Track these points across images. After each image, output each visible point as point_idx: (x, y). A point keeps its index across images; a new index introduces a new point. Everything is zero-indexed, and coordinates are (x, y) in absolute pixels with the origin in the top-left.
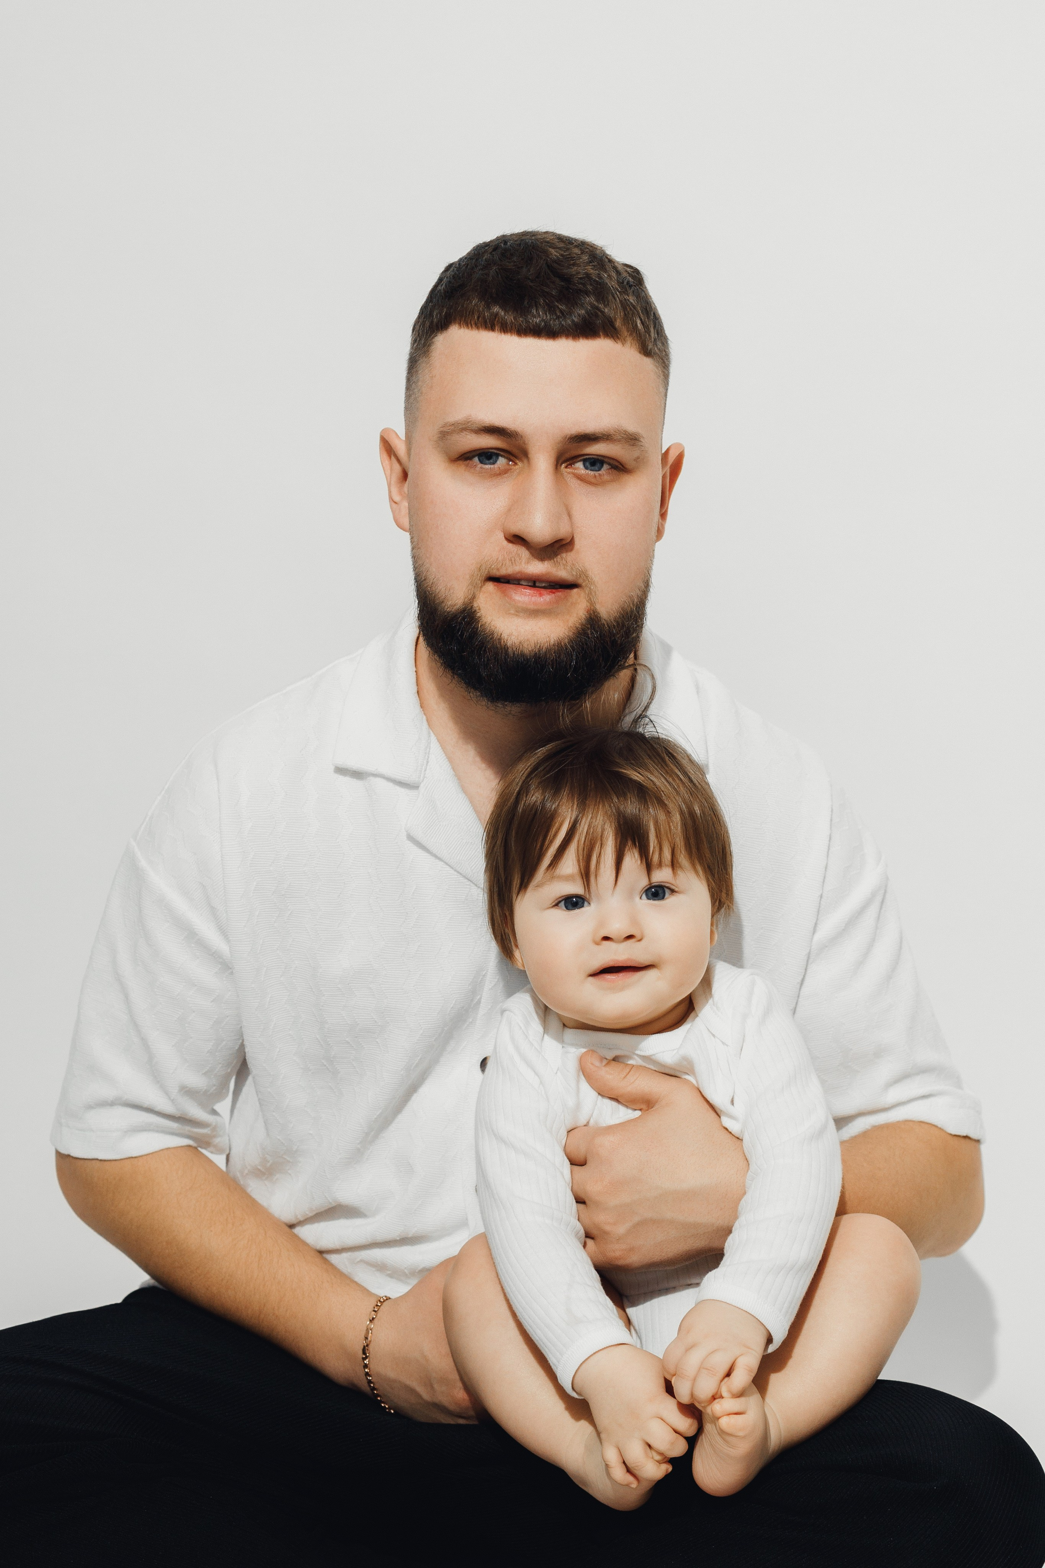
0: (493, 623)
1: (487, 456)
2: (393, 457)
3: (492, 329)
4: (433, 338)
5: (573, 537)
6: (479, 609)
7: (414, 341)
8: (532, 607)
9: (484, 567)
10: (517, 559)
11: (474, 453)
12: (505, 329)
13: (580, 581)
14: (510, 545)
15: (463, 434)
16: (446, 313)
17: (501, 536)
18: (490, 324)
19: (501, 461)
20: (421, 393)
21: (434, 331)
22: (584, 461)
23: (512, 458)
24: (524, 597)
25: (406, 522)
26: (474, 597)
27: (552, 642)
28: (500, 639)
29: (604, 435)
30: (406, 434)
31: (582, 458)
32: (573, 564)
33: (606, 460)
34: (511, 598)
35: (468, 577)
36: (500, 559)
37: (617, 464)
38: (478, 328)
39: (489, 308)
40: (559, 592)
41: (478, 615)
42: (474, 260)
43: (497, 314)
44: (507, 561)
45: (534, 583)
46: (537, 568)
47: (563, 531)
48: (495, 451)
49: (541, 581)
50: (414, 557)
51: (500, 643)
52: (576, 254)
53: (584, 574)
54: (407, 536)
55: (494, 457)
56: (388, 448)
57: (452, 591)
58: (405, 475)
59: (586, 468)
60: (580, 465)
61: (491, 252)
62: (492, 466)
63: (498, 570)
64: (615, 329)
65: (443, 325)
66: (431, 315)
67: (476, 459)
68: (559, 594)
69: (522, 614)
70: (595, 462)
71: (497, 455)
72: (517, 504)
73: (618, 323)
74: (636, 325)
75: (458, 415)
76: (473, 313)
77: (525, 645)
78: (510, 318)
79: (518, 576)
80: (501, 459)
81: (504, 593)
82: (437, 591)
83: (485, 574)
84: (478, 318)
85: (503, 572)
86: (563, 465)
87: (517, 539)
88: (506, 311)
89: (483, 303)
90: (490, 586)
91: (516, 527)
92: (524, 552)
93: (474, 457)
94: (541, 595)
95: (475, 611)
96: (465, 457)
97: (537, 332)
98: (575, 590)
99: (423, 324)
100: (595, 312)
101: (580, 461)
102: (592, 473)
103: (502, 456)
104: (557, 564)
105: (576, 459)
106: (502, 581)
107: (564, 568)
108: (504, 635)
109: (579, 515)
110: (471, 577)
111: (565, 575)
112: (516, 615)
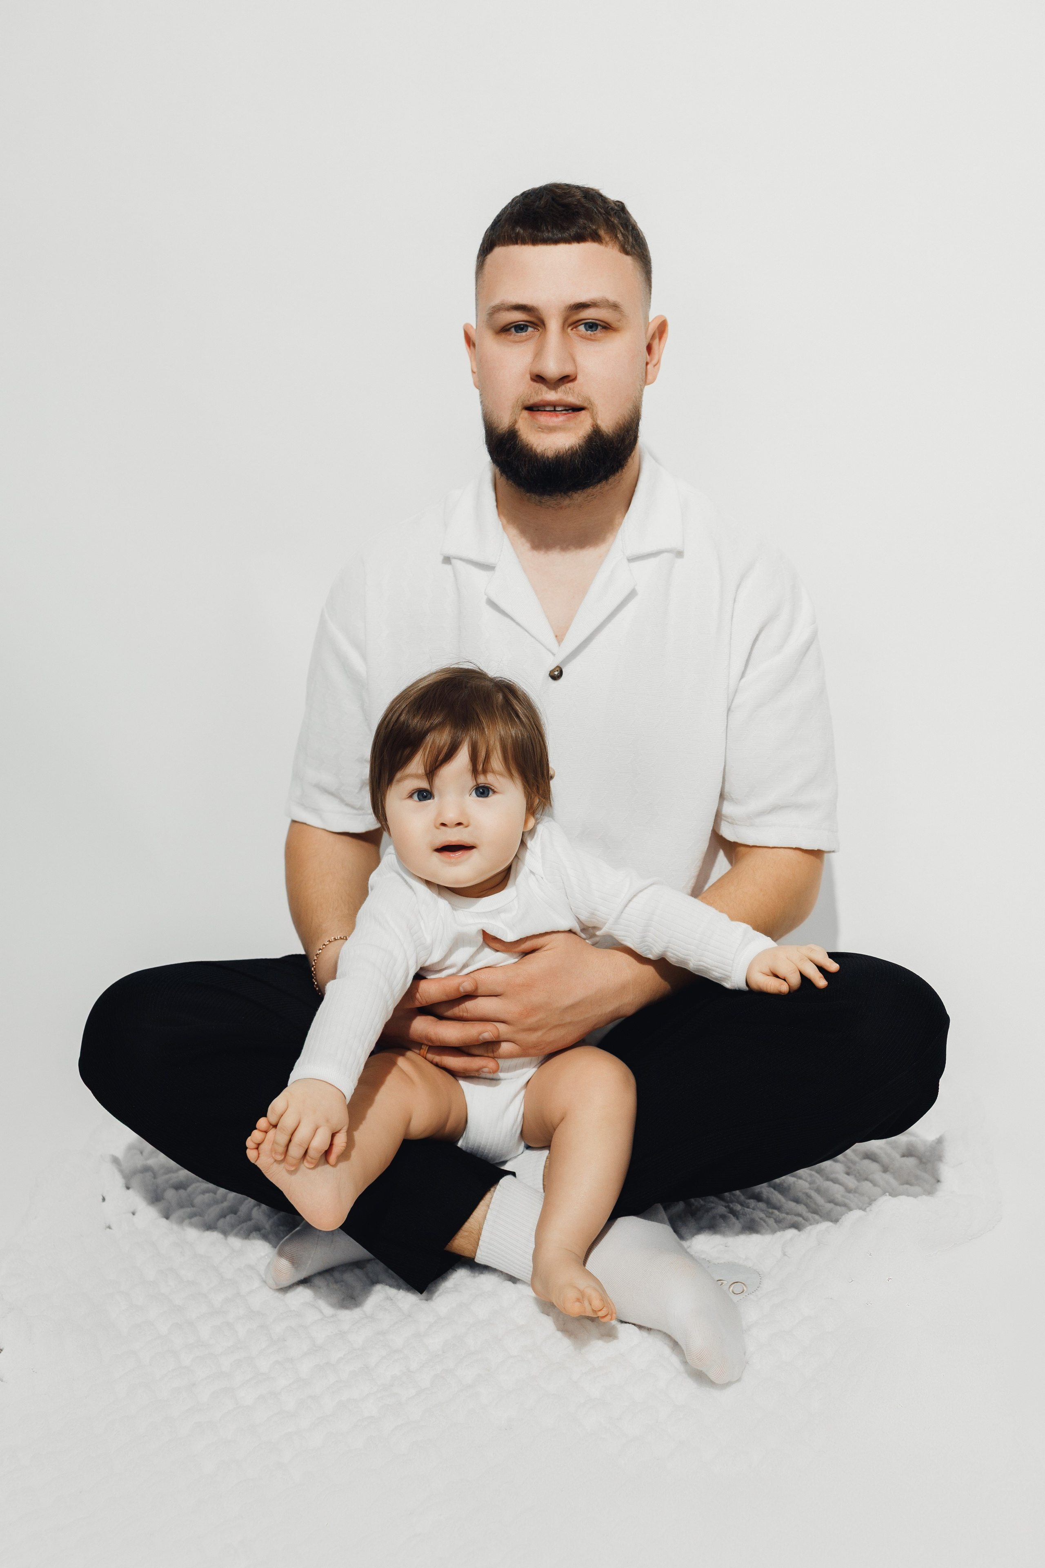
0: (528, 438)
1: (520, 327)
3: (517, 243)
5: (577, 375)
6: (519, 430)
9: (519, 400)
10: (540, 392)
11: (512, 326)
12: (523, 241)
13: (585, 405)
14: (536, 382)
15: (501, 312)
17: (529, 377)
19: (529, 331)
22: (584, 325)
23: (536, 328)
24: (546, 416)
26: (516, 422)
31: (582, 322)
32: (579, 392)
33: (599, 323)
34: (537, 419)
35: (510, 408)
36: (529, 393)
37: (607, 325)
39: (513, 230)
40: (572, 413)
41: (519, 434)
44: (534, 394)
45: (554, 408)
46: (553, 396)
47: (569, 369)
48: (524, 323)
49: (559, 406)
51: (532, 451)
53: (589, 400)
55: (524, 328)
57: (501, 419)
59: (587, 330)
60: (581, 328)
62: (523, 335)
63: (529, 401)
64: (599, 237)
65: (490, 248)
67: (513, 329)
68: (572, 415)
69: (546, 431)
70: (592, 328)
71: (526, 327)
72: (538, 355)
75: (497, 301)
77: (550, 451)
78: (527, 234)
79: (541, 403)
80: (528, 328)
81: (534, 418)
82: (496, 421)
83: (521, 405)
85: (531, 403)
86: (570, 328)
87: (539, 378)
90: (525, 414)
91: (538, 371)
92: (544, 386)
93: (511, 328)
94: (558, 415)
95: (516, 431)
96: (505, 329)
98: (583, 412)
100: (584, 227)
101: (581, 325)
102: (590, 333)
103: (529, 326)
104: (566, 393)
105: (577, 324)
106: (532, 408)
107: (571, 395)
108: (535, 446)
109: (580, 359)
110: (513, 407)
111: (572, 399)
112: (542, 432)
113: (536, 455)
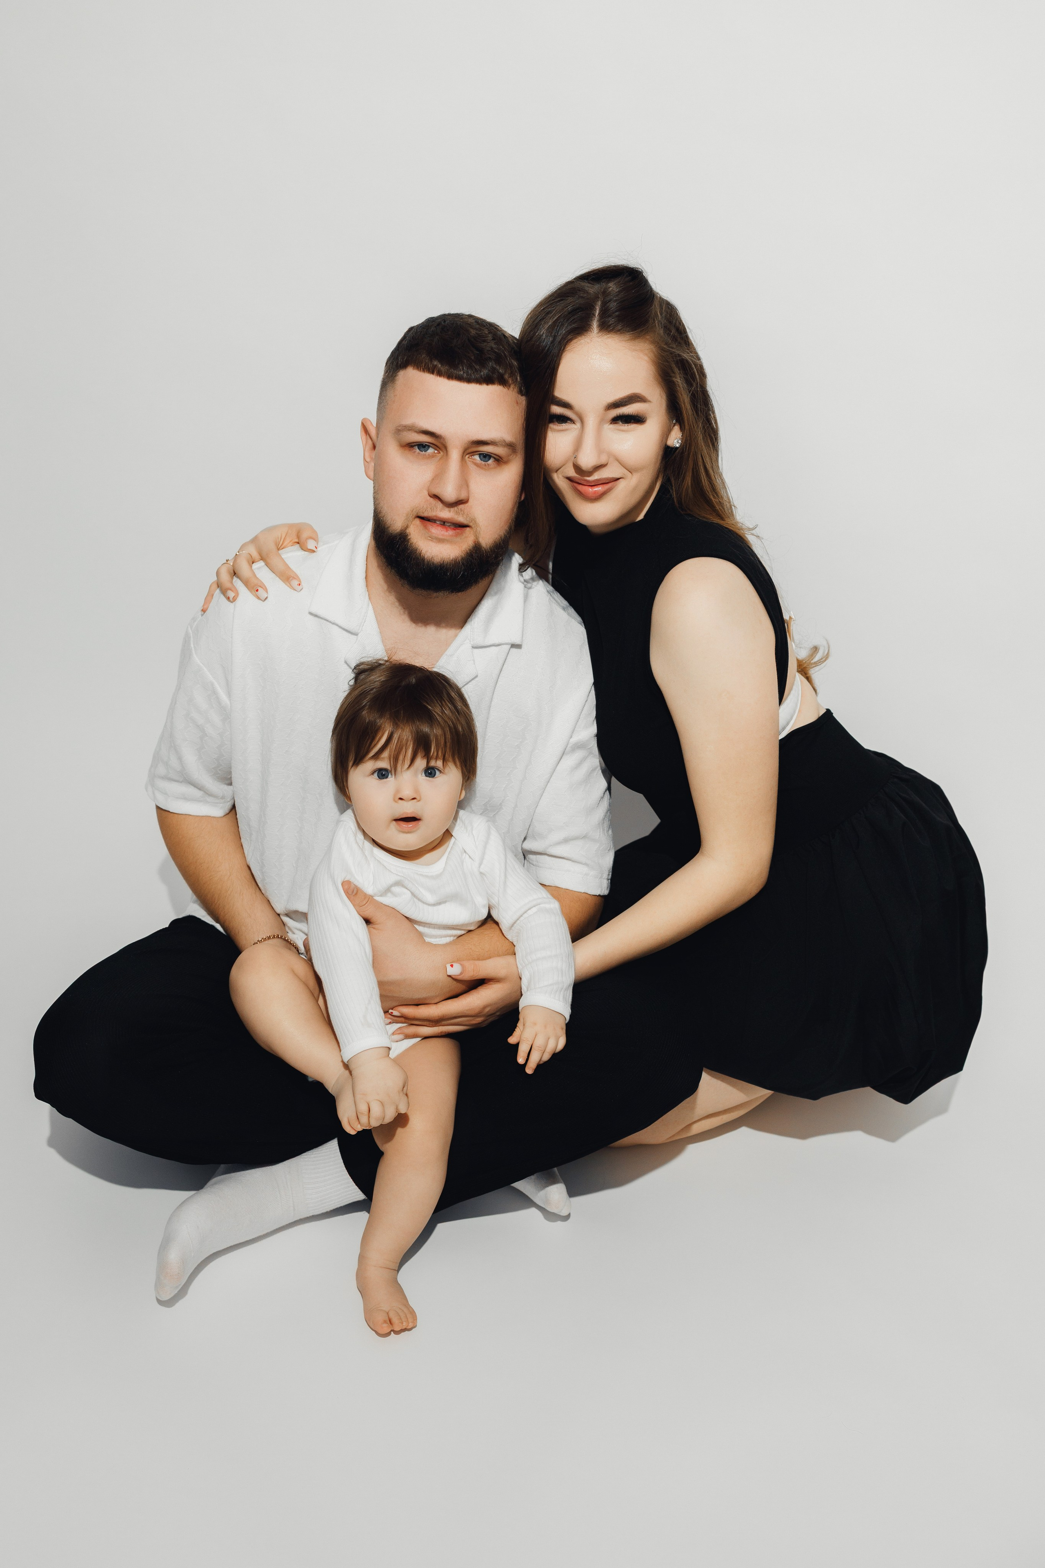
0: (417, 544)
1: (422, 446)
2: (368, 435)
3: (433, 373)
4: (398, 372)
5: (468, 500)
6: (410, 534)
7: (386, 372)
8: (441, 537)
9: (415, 510)
10: (435, 508)
11: (415, 444)
12: (440, 374)
13: (471, 524)
14: (432, 499)
15: (410, 432)
16: (406, 359)
17: (426, 493)
18: (431, 370)
19: (431, 451)
20: (388, 404)
21: (398, 369)
22: (480, 455)
23: (438, 449)
24: (436, 531)
25: (372, 474)
26: (407, 527)
27: (451, 558)
28: (420, 554)
29: (492, 442)
30: (377, 423)
31: (479, 453)
32: (467, 514)
33: (493, 455)
34: (429, 530)
35: (405, 515)
36: (425, 507)
37: (498, 458)
38: (424, 371)
39: (431, 361)
40: (458, 529)
41: (409, 537)
42: (425, 330)
43: (436, 365)
44: (429, 509)
45: (444, 523)
46: (446, 514)
47: (463, 496)
48: (428, 444)
49: (448, 522)
50: (374, 498)
52: (485, 333)
53: (473, 520)
54: (372, 482)
55: (427, 447)
56: (365, 429)
57: (395, 522)
58: (374, 447)
59: (481, 460)
60: (477, 457)
61: (436, 327)
62: (425, 453)
63: (423, 513)
64: (505, 380)
65: (404, 366)
66: (397, 358)
67: (417, 447)
68: (458, 531)
69: (434, 540)
70: (486, 456)
71: (429, 446)
72: (438, 477)
73: (506, 376)
74: (517, 378)
75: (408, 422)
76: (422, 363)
77: (435, 559)
78: (444, 369)
79: (435, 518)
80: (430, 448)
81: (425, 527)
82: (388, 519)
83: (415, 514)
84: (425, 366)
85: (426, 515)
86: (467, 456)
87: (436, 497)
88: (442, 365)
89: (428, 357)
90: (418, 521)
91: (436, 491)
92: (440, 505)
93: (415, 446)
94: (447, 531)
95: (407, 535)
96: (410, 446)
97: (460, 379)
98: (468, 529)
99: (392, 363)
100: (493, 370)
101: (477, 454)
102: (484, 463)
103: (431, 447)
104: (457, 513)
105: (474, 454)
106: (425, 519)
107: (461, 515)
108: (423, 552)
109: (473, 486)
110: (407, 515)
111: (461, 519)
112: (432, 540)
113: (423, 559)
